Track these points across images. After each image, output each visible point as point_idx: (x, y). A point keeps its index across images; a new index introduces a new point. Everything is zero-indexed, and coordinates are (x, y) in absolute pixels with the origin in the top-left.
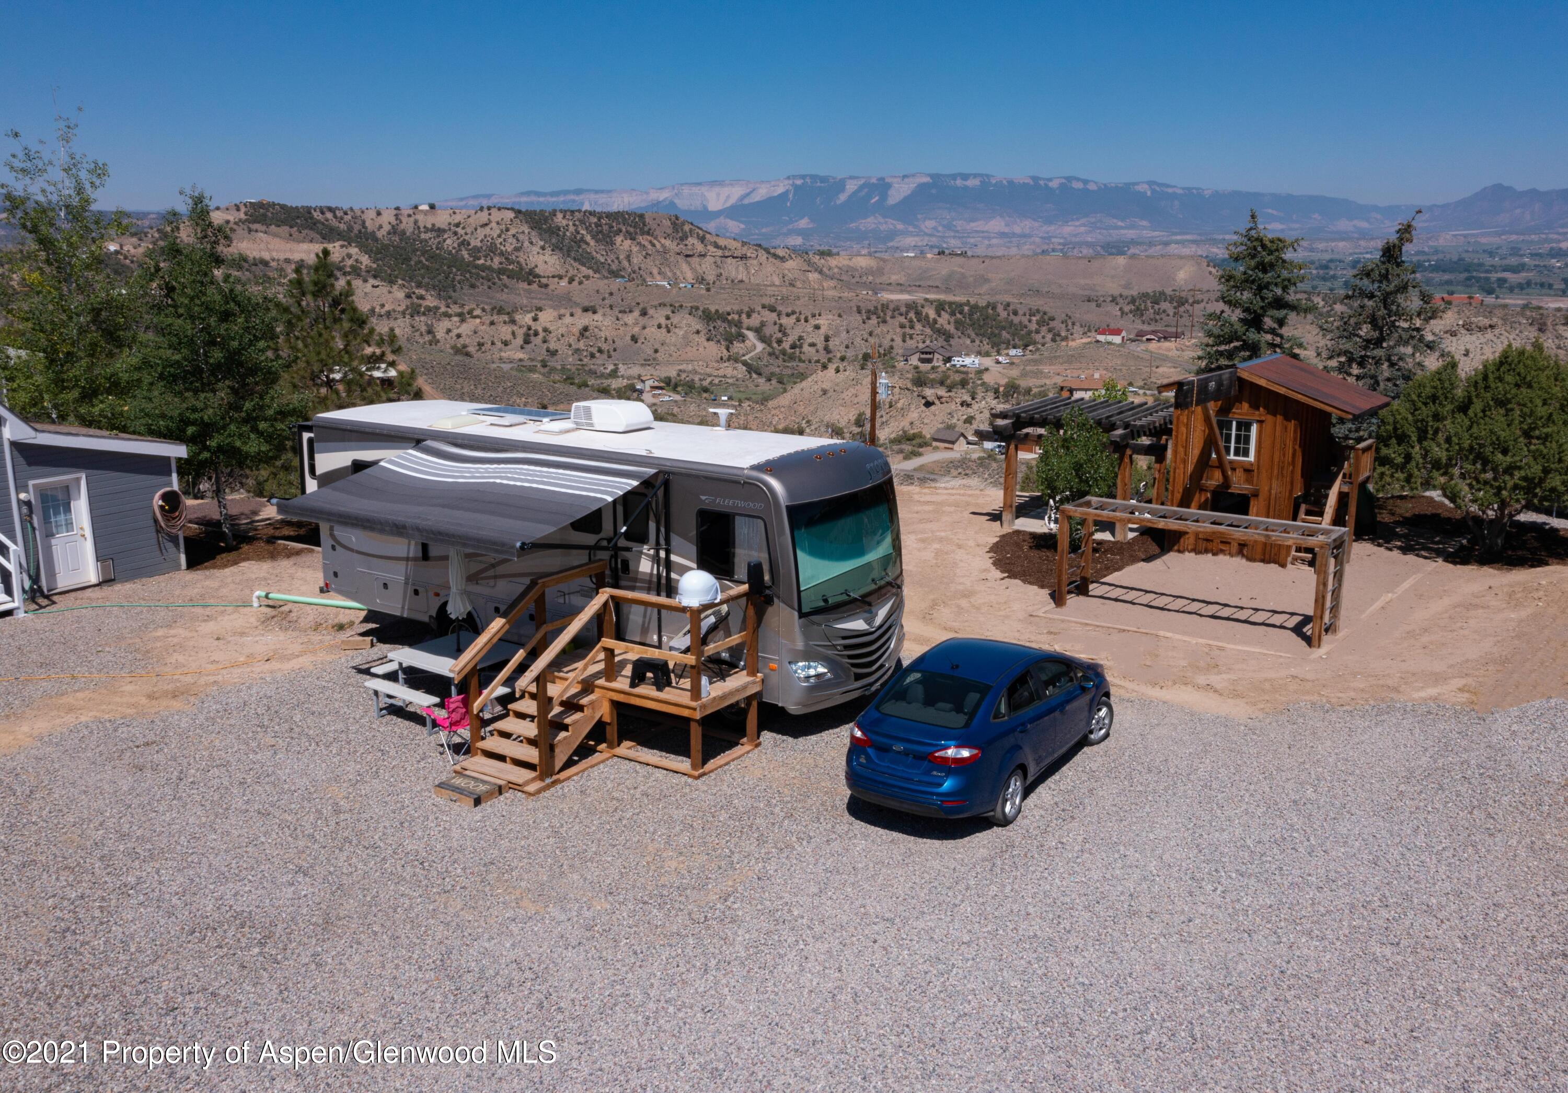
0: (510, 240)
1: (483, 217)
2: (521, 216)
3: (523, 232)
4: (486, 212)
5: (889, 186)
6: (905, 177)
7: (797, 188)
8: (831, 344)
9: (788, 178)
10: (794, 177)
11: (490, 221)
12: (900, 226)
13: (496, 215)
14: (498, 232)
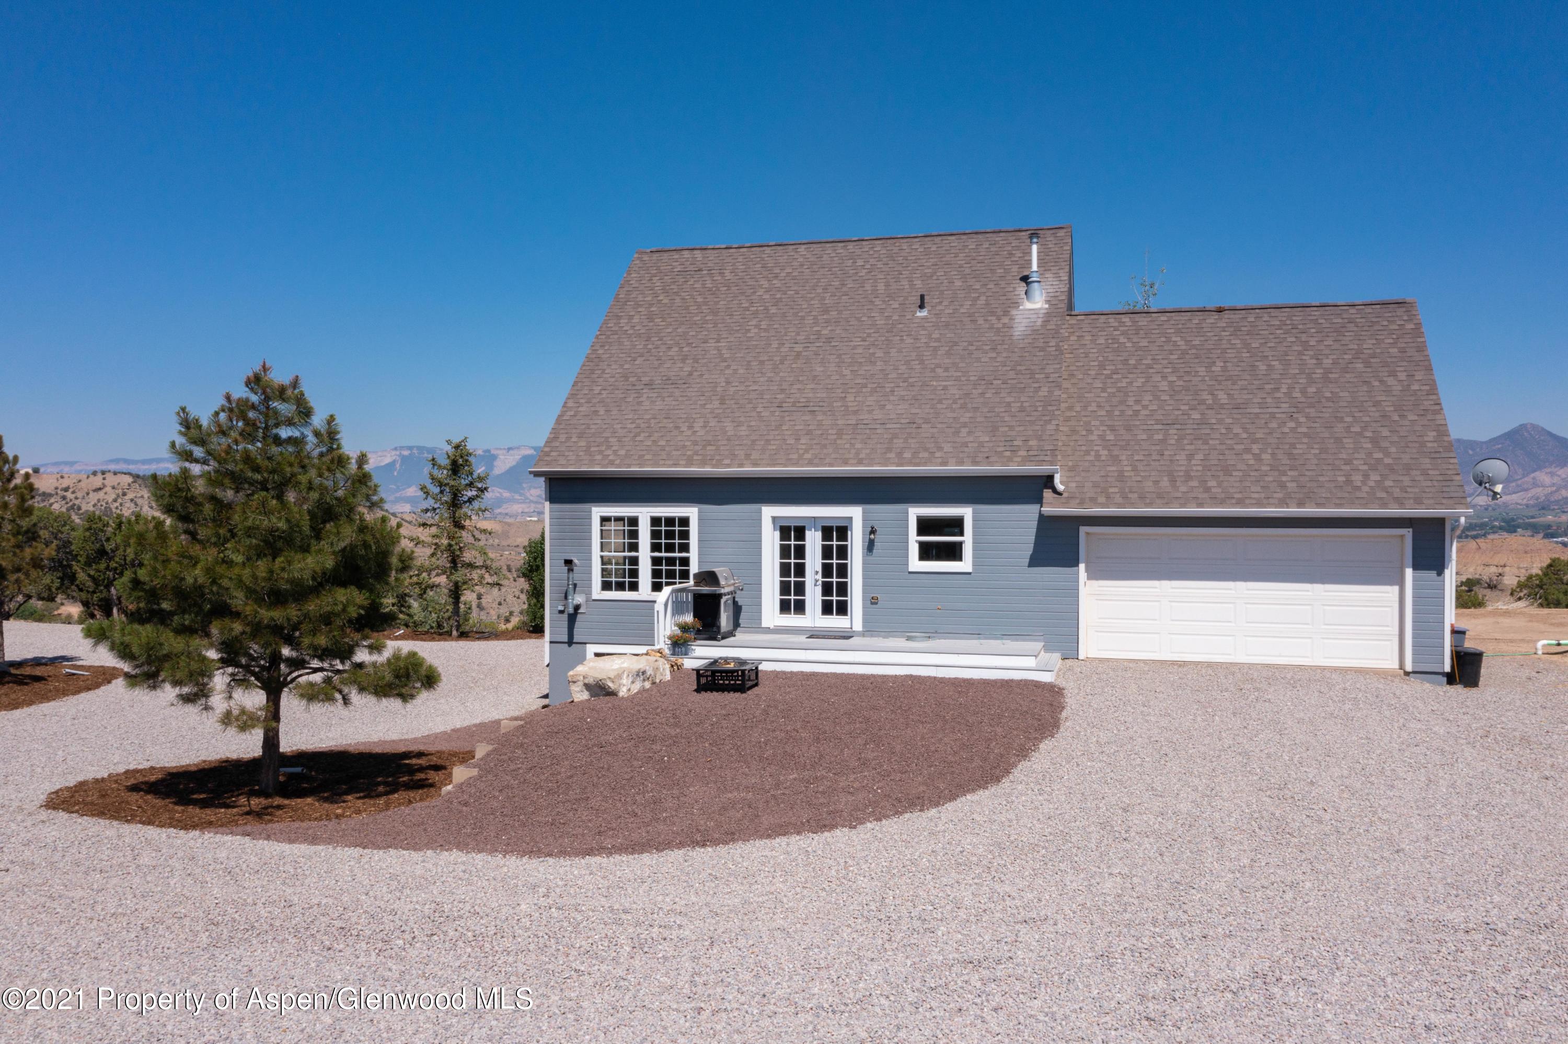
0: (127, 505)
1: (97, 481)
2: (140, 481)
3: (142, 497)
4: (100, 476)
5: (494, 457)
6: (509, 449)
7: (404, 459)
8: (483, 601)
9: (396, 449)
10: (402, 448)
11: (104, 486)
12: (506, 494)
13: (111, 480)
14: (114, 496)
